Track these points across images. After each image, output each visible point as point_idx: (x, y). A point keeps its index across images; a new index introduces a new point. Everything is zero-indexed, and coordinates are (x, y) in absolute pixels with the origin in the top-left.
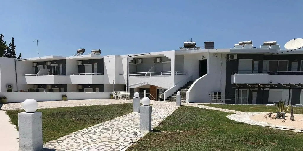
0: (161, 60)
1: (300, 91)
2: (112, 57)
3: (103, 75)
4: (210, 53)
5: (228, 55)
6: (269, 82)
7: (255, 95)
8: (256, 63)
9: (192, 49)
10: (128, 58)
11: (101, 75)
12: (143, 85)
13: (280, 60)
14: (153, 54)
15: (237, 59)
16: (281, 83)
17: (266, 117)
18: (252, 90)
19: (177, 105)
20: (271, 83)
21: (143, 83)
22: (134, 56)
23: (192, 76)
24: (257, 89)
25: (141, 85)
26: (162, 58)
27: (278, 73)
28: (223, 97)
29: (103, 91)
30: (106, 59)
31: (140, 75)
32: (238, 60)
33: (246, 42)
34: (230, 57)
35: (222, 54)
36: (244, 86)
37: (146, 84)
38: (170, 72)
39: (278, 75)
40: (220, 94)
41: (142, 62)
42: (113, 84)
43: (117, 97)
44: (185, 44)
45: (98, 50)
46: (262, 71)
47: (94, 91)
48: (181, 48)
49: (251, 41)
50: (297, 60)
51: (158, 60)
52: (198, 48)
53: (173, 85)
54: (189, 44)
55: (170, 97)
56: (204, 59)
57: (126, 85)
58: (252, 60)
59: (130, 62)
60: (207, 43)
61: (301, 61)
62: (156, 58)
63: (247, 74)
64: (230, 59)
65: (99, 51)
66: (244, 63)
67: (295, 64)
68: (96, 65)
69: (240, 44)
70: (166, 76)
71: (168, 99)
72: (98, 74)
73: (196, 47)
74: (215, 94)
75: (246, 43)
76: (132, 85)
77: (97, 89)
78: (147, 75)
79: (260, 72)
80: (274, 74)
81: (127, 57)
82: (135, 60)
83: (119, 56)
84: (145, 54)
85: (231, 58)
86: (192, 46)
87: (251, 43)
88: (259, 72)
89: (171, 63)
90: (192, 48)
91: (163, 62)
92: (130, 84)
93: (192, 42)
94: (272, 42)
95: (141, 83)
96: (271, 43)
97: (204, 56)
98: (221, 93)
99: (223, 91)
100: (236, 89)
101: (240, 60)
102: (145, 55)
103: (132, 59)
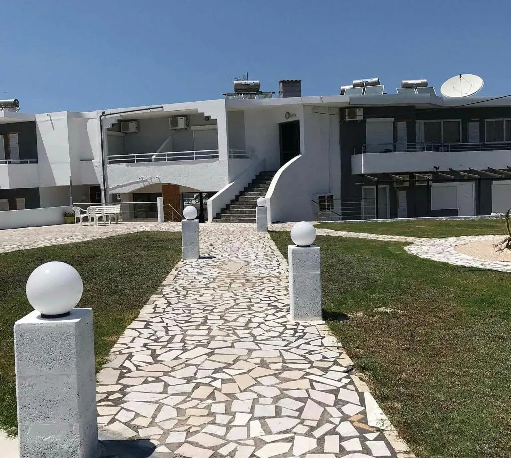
0: (188, 124)
1: (491, 184)
2: (61, 117)
3: (37, 162)
4: (304, 105)
5: (342, 110)
6: (434, 167)
7: (402, 196)
8: (402, 126)
9: (254, 98)
10: (103, 117)
11: (31, 162)
12: (146, 184)
13: (444, 120)
14: (171, 108)
15: (361, 118)
16: (457, 170)
17: (500, 250)
18: (397, 188)
19: (259, 231)
20: (437, 168)
21: (146, 180)
22: (119, 115)
23: (265, 160)
24: (407, 184)
25: (141, 185)
26: (191, 118)
27: (448, 148)
28: (338, 205)
29: (38, 206)
30: (42, 121)
31: (138, 161)
32: (363, 122)
33: (369, 80)
34: (347, 114)
35: (330, 108)
36: (385, 178)
37: (155, 181)
38: (217, 152)
39: (448, 151)
40: (331, 198)
41: (138, 128)
42: (69, 184)
43: (86, 219)
44: (236, 85)
45: (13, 100)
46: (415, 145)
47: (13, 206)
48: (229, 95)
49: (378, 80)
50: (477, 119)
51: (181, 123)
52: (267, 95)
53: (227, 181)
54: (245, 85)
55: (223, 211)
56: (291, 120)
57: (102, 187)
58: (393, 119)
59: (108, 129)
60: (285, 83)
61: (486, 120)
62: (174, 118)
63: (385, 152)
64: (347, 119)
65: (16, 104)
66: (377, 128)
67: (474, 128)
68: (14, 139)
69: (355, 86)
70: (207, 162)
71: (217, 217)
72: (21, 162)
73: (261, 93)
74: (322, 199)
75: (368, 84)
76: (117, 187)
77: (21, 201)
78: (156, 160)
79: (411, 146)
80: (438, 151)
81: (101, 117)
82: (122, 124)
83: (78, 115)
84: (149, 109)
85: (350, 117)
86: (252, 90)
87: (378, 83)
88: (408, 145)
89: (216, 129)
90: (252, 96)
91: (193, 128)
92: (111, 184)
93: (253, 82)
94: (419, 82)
95: (143, 181)
96: (417, 84)
97: (291, 113)
98: (332, 196)
99: (337, 193)
100: (363, 185)
101: (368, 120)
102: (148, 111)
103: (115, 122)
